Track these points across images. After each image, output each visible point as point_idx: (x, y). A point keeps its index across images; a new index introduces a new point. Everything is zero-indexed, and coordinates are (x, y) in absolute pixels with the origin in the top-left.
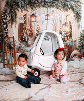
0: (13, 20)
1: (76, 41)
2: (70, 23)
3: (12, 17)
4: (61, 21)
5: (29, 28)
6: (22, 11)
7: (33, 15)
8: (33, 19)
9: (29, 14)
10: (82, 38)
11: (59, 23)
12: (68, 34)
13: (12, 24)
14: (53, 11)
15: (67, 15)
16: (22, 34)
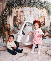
0: (10, 14)
1: (47, 27)
2: (44, 16)
3: (9, 12)
4: (38, 15)
5: (19, 19)
6: (15, 9)
7: (22, 11)
8: (22, 14)
11: (37, 16)
12: (43, 23)
13: (9, 16)
14: (34, 9)
15: (42, 12)
16: (15, 22)
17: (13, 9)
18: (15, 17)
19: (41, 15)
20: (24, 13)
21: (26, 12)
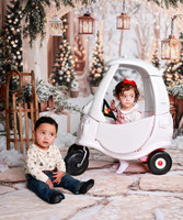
0: (35, 28)
2: (182, 37)
3: (32, 20)
4: (157, 33)
5: (76, 49)
6: (58, 5)
7: (87, 17)
8: (87, 27)
9: (76, 13)
11: (152, 38)
12: (175, 67)
13: (33, 37)
14: (138, 6)
15: (175, 17)
16: (57, 65)
17: (46, 8)
18: (56, 41)
19: (169, 33)
20: (96, 23)
21: (103, 18)
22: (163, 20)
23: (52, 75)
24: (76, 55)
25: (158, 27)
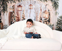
0: (5, 10)
1: (53, 25)
2: (49, 11)
3: (4, 7)
4: (41, 10)
5: (17, 15)
6: (11, 3)
7: (20, 6)
8: (20, 9)
9: (17, 5)
10: (59, 22)
11: (40, 11)
12: (47, 20)
13: (4, 12)
14: (35, 2)
15: (47, 5)
16: (11, 20)
18: (11, 13)
19: (45, 10)
20: (22, 8)
21: (25, 6)
22: (43, 6)
23: (10, 23)
24: (17, 17)
25: (41, 8)
